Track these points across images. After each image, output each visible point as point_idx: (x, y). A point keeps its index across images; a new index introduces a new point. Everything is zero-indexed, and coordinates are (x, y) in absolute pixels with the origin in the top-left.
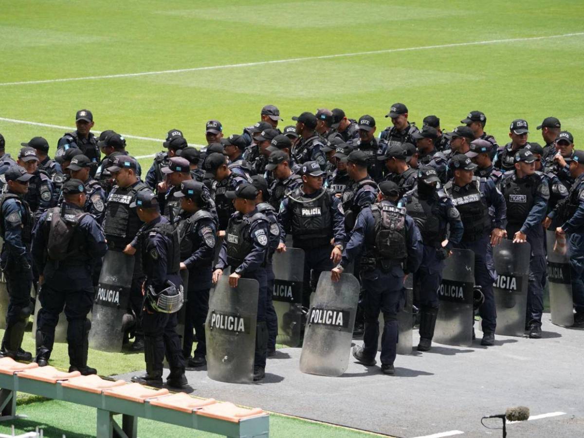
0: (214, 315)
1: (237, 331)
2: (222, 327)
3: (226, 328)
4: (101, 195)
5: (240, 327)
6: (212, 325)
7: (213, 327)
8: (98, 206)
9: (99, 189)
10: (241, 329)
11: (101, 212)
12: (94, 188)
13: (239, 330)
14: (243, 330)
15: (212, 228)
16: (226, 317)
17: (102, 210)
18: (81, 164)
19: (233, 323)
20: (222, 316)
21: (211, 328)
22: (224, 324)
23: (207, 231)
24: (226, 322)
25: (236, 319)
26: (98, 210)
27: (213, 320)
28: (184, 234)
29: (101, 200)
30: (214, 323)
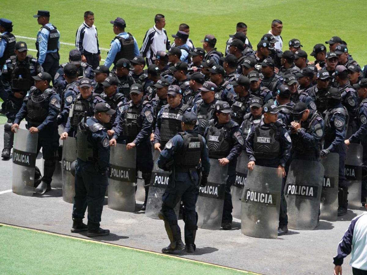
0: (249, 192)
1: (267, 203)
2: (255, 200)
3: (258, 201)
4: (151, 111)
5: (269, 201)
6: (247, 199)
7: (248, 200)
8: (149, 119)
9: (150, 107)
10: (270, 202)
11: (151, 123)
12: (147, 107)
13: (268, 202)
14: (271, 203)
15: (240, 132)
16: (259, 194)
17: (152, 122)
18: (140, 90)
19: (264, 198)
20: (255, 193)
21: (247, 201)
22: (257, 198)
23: (238, 134)
24: (259, 197)
25: (266, 195)
26: (149, 121)
27: (248, 195)
28: (223, 138)
29: (151, 115)
30: (249, 197)
